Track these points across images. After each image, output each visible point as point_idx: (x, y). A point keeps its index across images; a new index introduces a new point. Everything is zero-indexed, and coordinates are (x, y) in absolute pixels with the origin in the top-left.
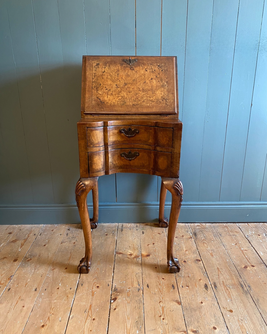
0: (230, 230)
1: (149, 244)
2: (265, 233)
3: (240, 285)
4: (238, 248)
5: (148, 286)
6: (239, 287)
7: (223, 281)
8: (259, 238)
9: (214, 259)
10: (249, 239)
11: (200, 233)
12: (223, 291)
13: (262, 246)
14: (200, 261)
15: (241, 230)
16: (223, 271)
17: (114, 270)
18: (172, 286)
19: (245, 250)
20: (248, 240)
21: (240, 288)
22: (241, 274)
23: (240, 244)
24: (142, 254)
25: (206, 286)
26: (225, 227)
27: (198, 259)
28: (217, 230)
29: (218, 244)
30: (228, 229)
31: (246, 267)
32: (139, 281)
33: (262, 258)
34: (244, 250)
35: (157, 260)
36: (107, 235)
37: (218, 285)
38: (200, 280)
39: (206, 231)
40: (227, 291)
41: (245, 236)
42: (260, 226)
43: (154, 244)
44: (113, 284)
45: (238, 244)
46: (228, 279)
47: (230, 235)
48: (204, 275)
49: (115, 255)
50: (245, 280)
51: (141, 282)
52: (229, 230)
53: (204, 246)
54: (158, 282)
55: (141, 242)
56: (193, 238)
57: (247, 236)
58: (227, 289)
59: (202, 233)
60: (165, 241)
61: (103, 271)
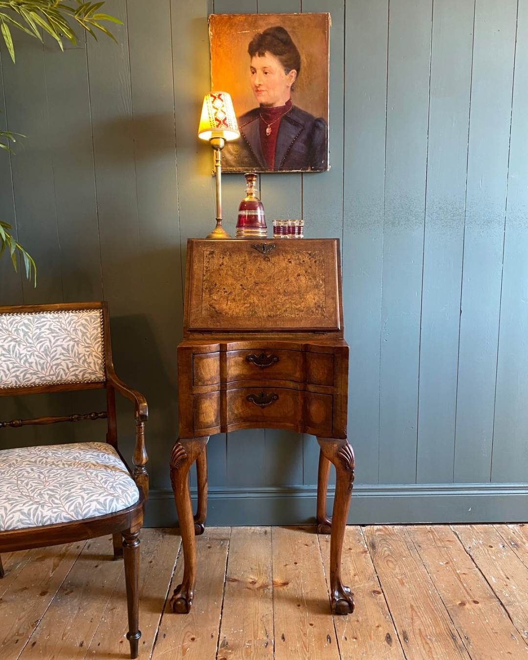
0: (438, 537)
1: (287, 563)
2: (502, 542)
3: (450, 636)
4: (451, 569)
5: (283, 638)
6: (448, 639)
7: (420, 629)
8: (490, 553)
9: (405, 590)
10: (471, 554)
11: (383, 542)
12: (420, 646)
13: (496, 567)
14: (379, 593)
15: (458, 538)
16: (421, 611)
17: (222, 609)
18: (328, 638)
19: (464, 574)
20: (471, 556)
21: (450, 641)
22: (453, 616)
23: (454, 563)
24: (275, 582)
25: (388, 638)
26: (429, 532)
27: (375, 589)
28: (414, 538)
29: (415, 562)
30: (434, 536)
31: (463, 604)
32: (267, 630)
33: (493, 588)
34: (461, 574)
35: (302, 591)
36: (209, 547)
37: (410, 636)
38: (378, 627)
39: (394, 540)
40: (426, 646)
41: (466, 548)
42: (493, 530)
43: (296, 563)
44: (221, 635)
45: (451, 563)
46: (429, 624)
47: (438, 547)
48: (386, 617)
49: (225, 583)
50: (460, 627)
51: (272, 631)
52: (435, 538)
53: (388, 566)
54: (302, 630)
55: (274, 561)
56: (368, 552)
57: (470, 548)
58: (427, 643)
59: (386, 544)
60: (317, 559)
61: (203, 612)
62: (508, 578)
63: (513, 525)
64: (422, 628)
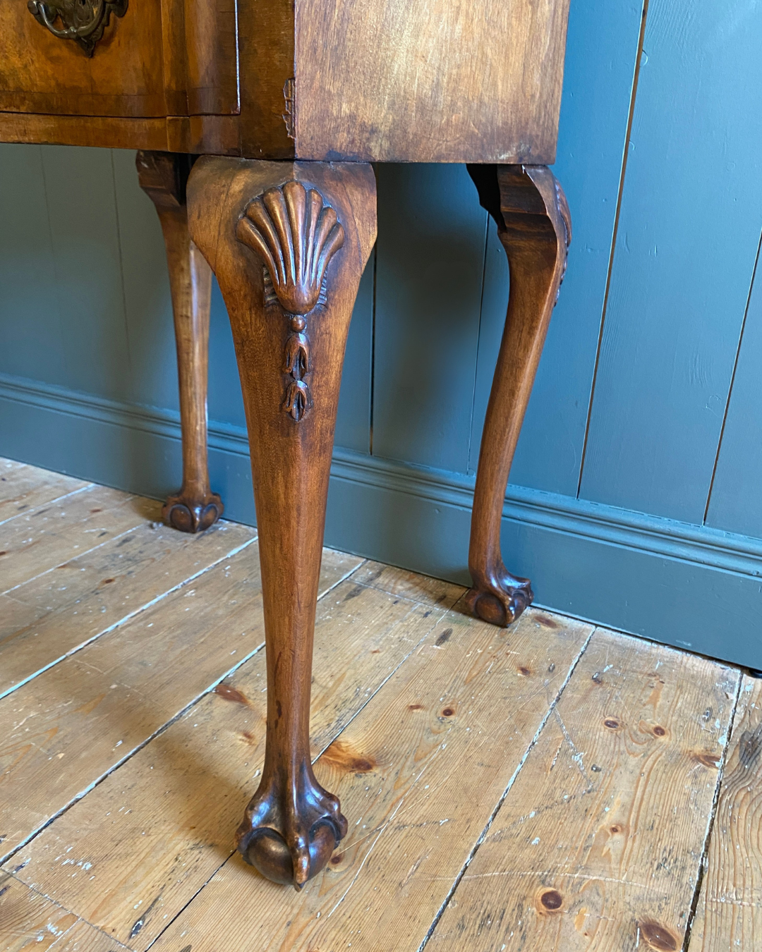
1: (424, 703)
24: (339, 748)
27: (661, 920)
43: (448, 712)
56: (720, 763)
60: (522, 722)
61: (61, 756)
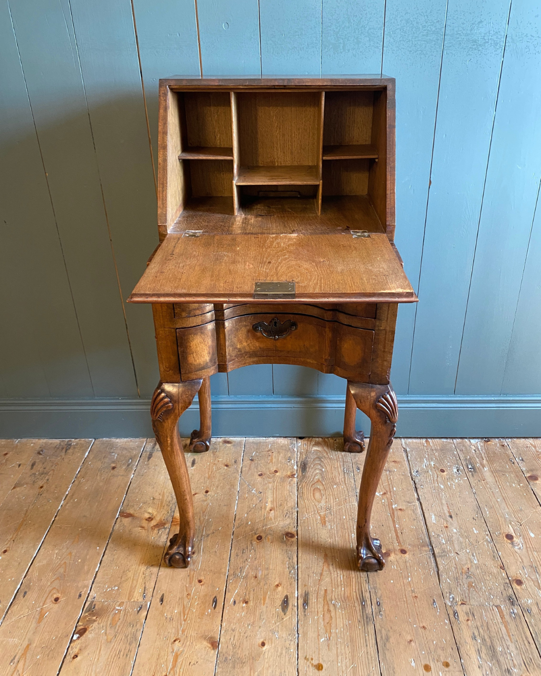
1: (197, 491)
2: (458, 464)
3: (359, 600)
4: (386, 503)
5: (162, 600)
6: (356, 605)
7: (326, 590)
8: (439, 479)
9: (323, 533)
10: (417, 481)
11: (317, 462)
12: (319, 615)
13: (441, 499)
14: (292, 536)
15: (408, 457)
16: (334, 563)
17: (103, 556)
18: (213, 601)
19: (400, 509)
20: (415, 484)
21: (358, 609)
23: (392, 494)
25: (285, 603)
27: (290, 531)
29: (346, 492)
31: (387, 554)
32: (147, 587)
33: (430, 530)
34: (397, 510)
35: (203, 532)
36: (114, 468)
37: (313, 600)
38: (277, 586)
39: (331, 459)
40: (327, 616)
41: (412, 472)
42: (452, 447)
43: (207, 492)
44: (91, 594)
45: (389, 493)
46: (339, 584)
48: (290, 572)
49: (117, 519)
50: (375, 588)
51: (152, 590)
53: (314, 497)
54: (186, 589)
57: (417, 472)
58: (329, 611)
59: (320, 464)
61: (80, 561)
62: (451, 517)
63: (477, 440)
64: (329, 589)
